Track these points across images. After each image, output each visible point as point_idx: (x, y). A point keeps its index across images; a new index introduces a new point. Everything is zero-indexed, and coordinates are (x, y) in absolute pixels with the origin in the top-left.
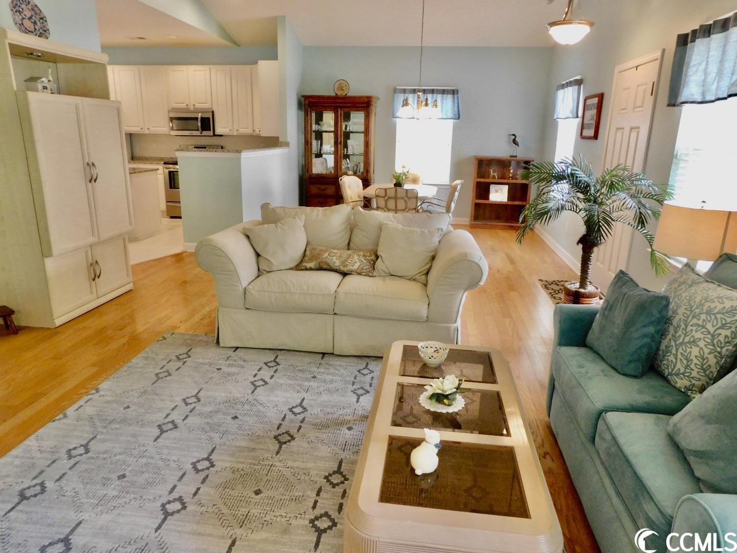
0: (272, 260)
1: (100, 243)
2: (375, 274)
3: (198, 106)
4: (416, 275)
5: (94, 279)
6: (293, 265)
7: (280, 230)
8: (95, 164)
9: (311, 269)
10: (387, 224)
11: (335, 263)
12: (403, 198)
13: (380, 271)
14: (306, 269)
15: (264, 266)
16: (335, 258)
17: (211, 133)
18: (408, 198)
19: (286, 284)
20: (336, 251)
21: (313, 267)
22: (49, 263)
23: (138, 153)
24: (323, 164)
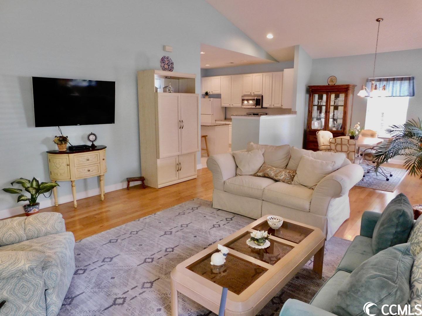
0: (241, 169)
1: (182, 155)
2: (292, 183)
3: (256, 93)
4: (313, 186)
5: (178, 171)
6: (253, 173)
7: (249, 155)
8: (183, 121)
9: (260, 176)
10: (304, 156)
11: (271, 174)
12: (346, 145)
13: (295, 182)
14: (258, 176)
15: (238, 172)
16: (272, 172)
17: (260, 107)
18: (350, 145)
19: (243, 181)
20: (274, 168)
21: (261, 175)
22: (159, 161)
23: (228, 117)
24: (319, 124)
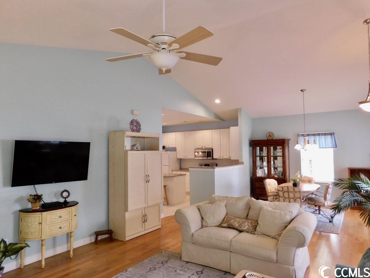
0: (208, 221)
1: (148, 207)
2: (256, 233)
4: (276, 236)
5: (144, 222)
6: (217, 224)
7: (213, 207)
8: (149, 175)
9: (225, 227)
10: (263, 207)
11: (236, 225)
12: (292, 192)
13: (259, 232)
14: (223, 227)
15: (204, 224)
16: (236, 223)
17: (211, 158)
18: (295, 192)
19: (210, 233)
20: (237, 219)
21: (226, 226)
22: (126, 213)
23: (183, 167)
24: (262, 172)
